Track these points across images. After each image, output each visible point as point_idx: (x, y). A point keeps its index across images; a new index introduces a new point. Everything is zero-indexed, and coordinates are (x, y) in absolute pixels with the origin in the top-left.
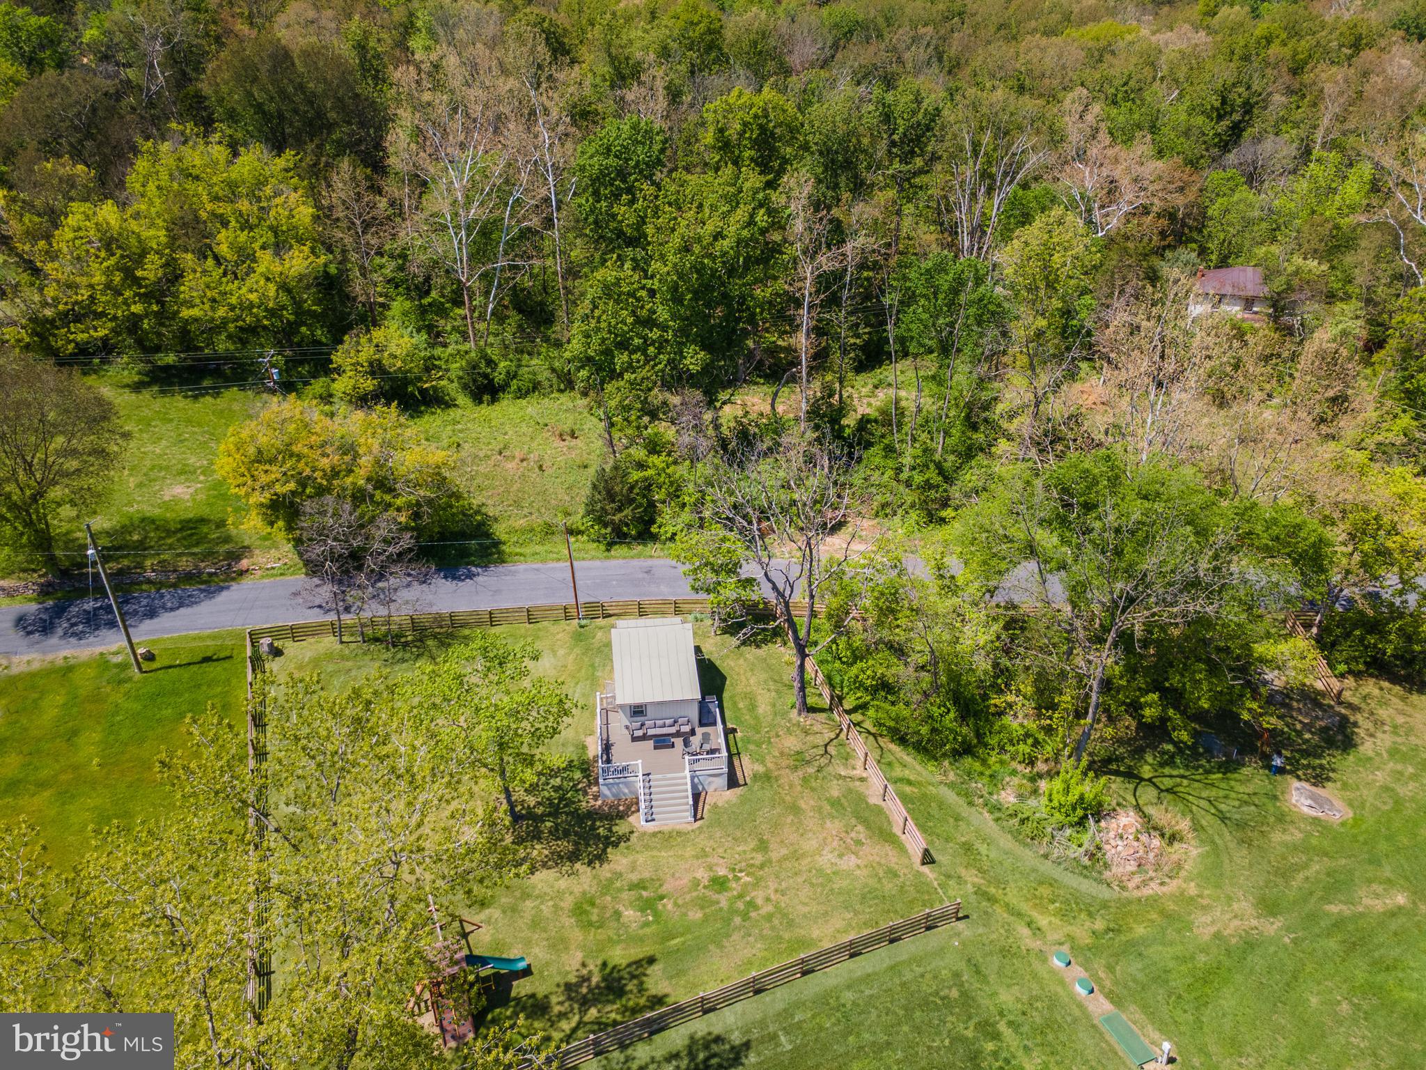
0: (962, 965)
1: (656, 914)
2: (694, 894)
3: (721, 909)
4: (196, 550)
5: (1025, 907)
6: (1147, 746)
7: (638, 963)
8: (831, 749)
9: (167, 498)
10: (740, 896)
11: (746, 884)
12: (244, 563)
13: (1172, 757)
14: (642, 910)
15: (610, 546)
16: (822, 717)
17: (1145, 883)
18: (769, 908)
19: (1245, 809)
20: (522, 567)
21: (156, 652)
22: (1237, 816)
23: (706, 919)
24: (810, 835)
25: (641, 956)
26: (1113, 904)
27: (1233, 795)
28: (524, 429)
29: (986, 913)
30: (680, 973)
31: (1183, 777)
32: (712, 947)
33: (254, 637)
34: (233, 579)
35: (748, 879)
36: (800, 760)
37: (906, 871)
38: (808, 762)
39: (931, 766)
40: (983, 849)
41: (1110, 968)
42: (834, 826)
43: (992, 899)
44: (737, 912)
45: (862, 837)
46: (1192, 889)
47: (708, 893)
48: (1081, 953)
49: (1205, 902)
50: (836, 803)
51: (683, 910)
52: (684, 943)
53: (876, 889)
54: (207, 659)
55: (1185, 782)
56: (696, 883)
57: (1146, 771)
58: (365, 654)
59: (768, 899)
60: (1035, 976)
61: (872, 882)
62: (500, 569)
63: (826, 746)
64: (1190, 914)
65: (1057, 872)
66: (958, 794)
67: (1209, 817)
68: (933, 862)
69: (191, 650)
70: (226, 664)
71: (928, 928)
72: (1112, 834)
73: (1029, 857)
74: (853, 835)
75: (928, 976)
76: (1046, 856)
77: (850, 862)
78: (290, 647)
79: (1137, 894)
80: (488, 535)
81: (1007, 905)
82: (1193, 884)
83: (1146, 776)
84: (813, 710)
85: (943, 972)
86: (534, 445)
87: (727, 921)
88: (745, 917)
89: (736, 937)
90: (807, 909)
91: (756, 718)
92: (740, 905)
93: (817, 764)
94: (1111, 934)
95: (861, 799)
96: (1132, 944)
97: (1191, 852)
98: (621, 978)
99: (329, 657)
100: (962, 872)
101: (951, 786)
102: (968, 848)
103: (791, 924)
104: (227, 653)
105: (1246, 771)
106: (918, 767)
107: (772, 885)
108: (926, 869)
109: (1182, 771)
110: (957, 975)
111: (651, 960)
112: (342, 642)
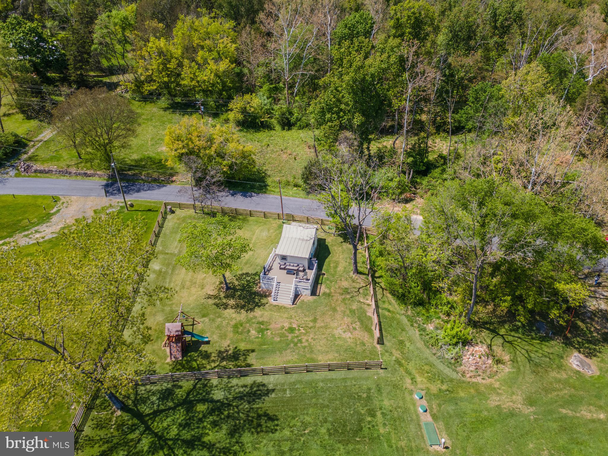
0: (374, 386)
1: (263, 335)
2: (280, 331)
3: (288, 339)
4: (160, 171)
5: (414, 372)
6: (508, 321)
7: (248, 351)
8: (361, 291)
9: (159, 151)
10: (297, 337)
11: (301, 333)
12: (174, 178)
13: (518, 328)
14: (258, 332)
15: (308, 193)
16: (363, 277)
17: (475, 376)
18: (306, 344)
19: (543, 359)
20: (271, 196)
21: (135, 205)
22: (537, 361)
23: (280, 341)
24: (336, 321)
25: (250, 348)
26: (455, 381)
27: (541, 351)
28: (297, 142)
29: (395, 369)
30: (262, 358)
31: (520, 338)
32: (277, 352)
33: (166, 205)
34: (169, 183)
35: (303, 331)
36: (346, 291)
37: (369, 344)
38: (349, 293)
39: (403, 307)
40: (408, 344)
41: (439, 405)
42: (347, 320)
43: (400, 364)
44: (293, 342)
45: (357, 327)
46: (497, 385)
47: (285, 332)
48: (429, 395)
49: (500, 391)
50: (352, 312)
51: (274, 336)
52: (268, 348)
53: (353, 348)
54: (150, 210)
55: (519, 340)
56: (283, 327)
57: (502, 331)
58: (202, 218)
59: (307, 341)
60: (404, 399)
61: (353, 345)
62: (263, 195)
63: (359, 288)
64: (489, 394)
65: (437, 363)
66: (408, 321)
67: (523, 358)
68: (383, 344)
69: (146, 206)
70: (155, 213)
71: (367, 369)
72: (469, 353)
73: (427, 353)
74: (354, 325)
75: (357, 386)
76: (435, 354)
77: (348, 335)
78: (178, 211)
79: (469, 380)
80: (264, 182)
81: (407, 369)
82: (498, 383)
83: (501, 333)
84: (361, 273)
85: (364, 386)
86: (297, 149)
87: (288, 345)
88: (296, 345)
89: (289, 351)
90: (320, 348)
91: (336, 272)
92: (296, 340)
93: (352, 294)
94: (448, 392)
95: (365, 312)
96: (455, 399)
97: (507, 369)
98: (240, 354)
99: (190, 217)
100: (394, 351)
101: (407, 316)
102: (401, 342)
103: (312, 352)
104: (157, 209)
105: (553, 343)
106: (396, 306)
107: (311, 336)
108: (378, 346)
109: (520, 336)
110: (369, 389)
111: (253, 351)
112: (196, 213)
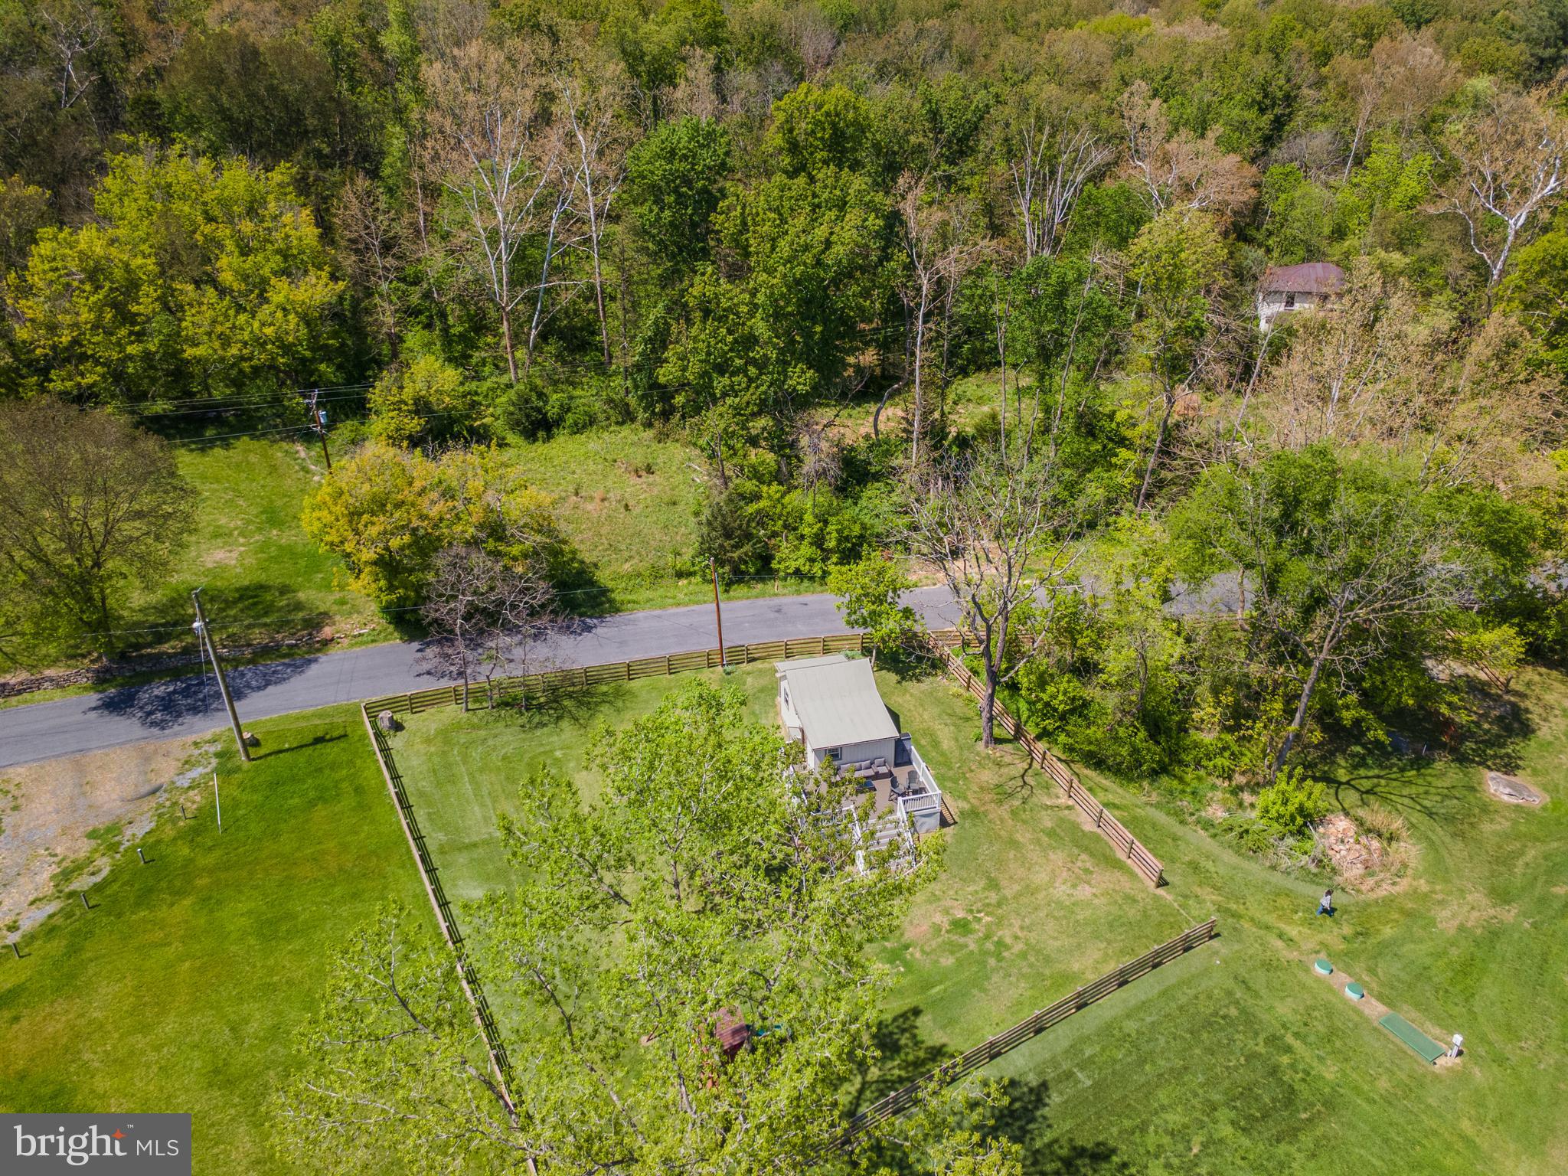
0: (1230, 984)
1: (906, 964)
2: (940, 940)
3: (972, 952)
4: (267, 620)
5: (1271, 919)
6: (1337, 750)
7: (904, 1016)
8: (1028, 779)
9: (210, 565)
10: (987, 937)
11: (988, 925)
12: (327, 631)
13: (1363, 758)
14: (891, 962)
15: (729, 585)
16: (1008, 747)
17: (1378, 884)
18: (1019, 947)
19: (1447, 802)
20: (640, 615)
21: (258, 736)
22: (1443, 811)
23: (960, 963)
24: (1037, 868)
25: (905, 1008)
26: (1353, 908)
27: (1433, 790)
28: (592, 467)
29: (1235, 929)
30: (951, 1022)
31: (1378, 777)
32: (975, 991)
33: (372, 710)
34: (318, 650)
35: (989, 919)
36: (1002, 794)
37: (1144, 895)
38: (1011, 795)
39: (1133, 788)
40: (1210, 866)
41: (1372, 971)
42: (1058, 857)
43: (1235, 915)
44: (987, 953)
45: (1088, 865)
46: (1423, 885)
47: (954, 938)
48: (1341, 959)
49: (1440, 897)
50: (1051, 833)
51: (934, 957)
52: (945, 990)
53: (1120, 917)
54: (319, 740)
55: (1383, 782)
56: (937, 929)
57: (1342, 775)
58: (496, 721)
59: (1016, 938)
60: (1303, 987)
61: (1114, 909)
62: (617, 618)
63: (1023, 776)
64: (1429, 910)
65: (1288, 883)
66: (1168, 814)
67: (1417, 814)
68: (1166, 884)
69: (299, 731)
70: (342, 744)
71: (1186, 950)
72: (1333, 839)
73: (1255, 869)
74: (1079, 864)
75: (1202, 997)
76: (1274, 868)
77: (1084, 892)
78: (406, 718)
79: (1372, 896)
80: (592, 583)
81: (1252, 920)
82: (1422, 881)
83: (1344, 780)
84: (999, 741)
85: (1216, 992)
86: (609, 483)
87: (983, 964)
88: (1000, 958)
89: (996, 978)
90: (1059, 943)
91: (943, 754)
92: (989, 946)
93: (1020, 795)
94: (1361, 938)
95: (1075, 827)
96: (1384, 945)
97: (1408, 850)
98: (891, 1033)
99: (458, 727)
100: (1198, 891)
101: (1157, 806)
102: (1194, 867)
103: (1048, 960)
104: (340, 732)
105: (1439, 765)
106: (1120, 791)
107: (1017, 923)
108: (1161, 891)
109: (1376, 772)
110: (1229, 993)
111: (917, 1012)
112: (468, 710)
